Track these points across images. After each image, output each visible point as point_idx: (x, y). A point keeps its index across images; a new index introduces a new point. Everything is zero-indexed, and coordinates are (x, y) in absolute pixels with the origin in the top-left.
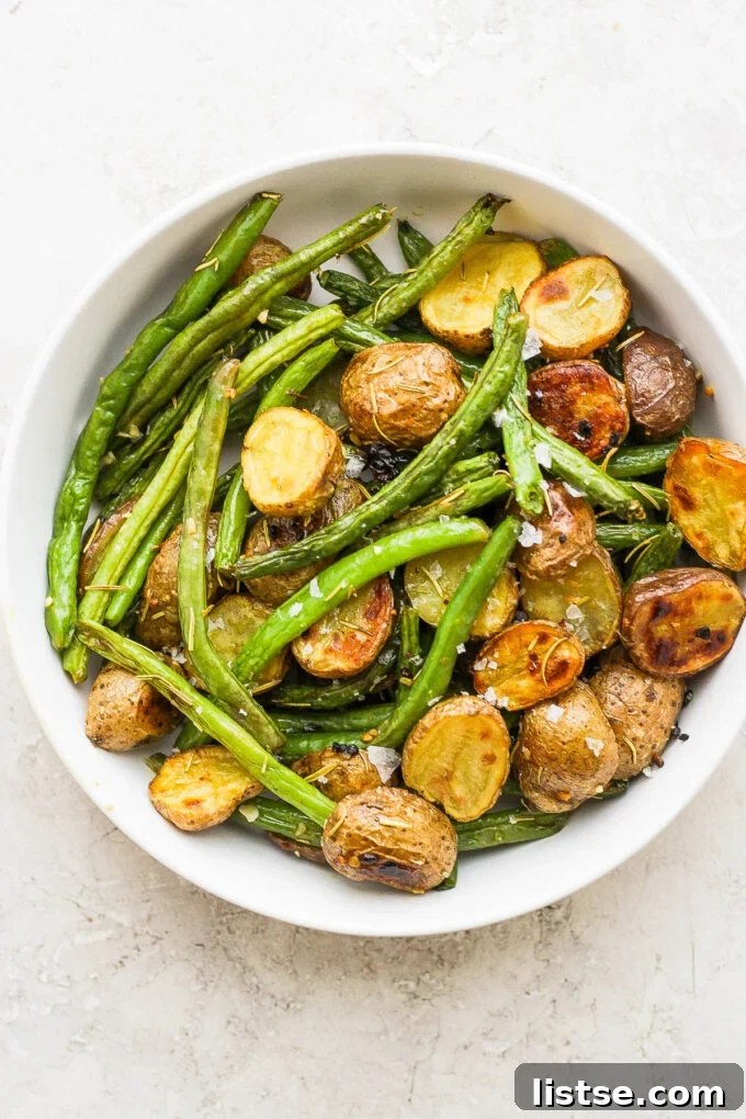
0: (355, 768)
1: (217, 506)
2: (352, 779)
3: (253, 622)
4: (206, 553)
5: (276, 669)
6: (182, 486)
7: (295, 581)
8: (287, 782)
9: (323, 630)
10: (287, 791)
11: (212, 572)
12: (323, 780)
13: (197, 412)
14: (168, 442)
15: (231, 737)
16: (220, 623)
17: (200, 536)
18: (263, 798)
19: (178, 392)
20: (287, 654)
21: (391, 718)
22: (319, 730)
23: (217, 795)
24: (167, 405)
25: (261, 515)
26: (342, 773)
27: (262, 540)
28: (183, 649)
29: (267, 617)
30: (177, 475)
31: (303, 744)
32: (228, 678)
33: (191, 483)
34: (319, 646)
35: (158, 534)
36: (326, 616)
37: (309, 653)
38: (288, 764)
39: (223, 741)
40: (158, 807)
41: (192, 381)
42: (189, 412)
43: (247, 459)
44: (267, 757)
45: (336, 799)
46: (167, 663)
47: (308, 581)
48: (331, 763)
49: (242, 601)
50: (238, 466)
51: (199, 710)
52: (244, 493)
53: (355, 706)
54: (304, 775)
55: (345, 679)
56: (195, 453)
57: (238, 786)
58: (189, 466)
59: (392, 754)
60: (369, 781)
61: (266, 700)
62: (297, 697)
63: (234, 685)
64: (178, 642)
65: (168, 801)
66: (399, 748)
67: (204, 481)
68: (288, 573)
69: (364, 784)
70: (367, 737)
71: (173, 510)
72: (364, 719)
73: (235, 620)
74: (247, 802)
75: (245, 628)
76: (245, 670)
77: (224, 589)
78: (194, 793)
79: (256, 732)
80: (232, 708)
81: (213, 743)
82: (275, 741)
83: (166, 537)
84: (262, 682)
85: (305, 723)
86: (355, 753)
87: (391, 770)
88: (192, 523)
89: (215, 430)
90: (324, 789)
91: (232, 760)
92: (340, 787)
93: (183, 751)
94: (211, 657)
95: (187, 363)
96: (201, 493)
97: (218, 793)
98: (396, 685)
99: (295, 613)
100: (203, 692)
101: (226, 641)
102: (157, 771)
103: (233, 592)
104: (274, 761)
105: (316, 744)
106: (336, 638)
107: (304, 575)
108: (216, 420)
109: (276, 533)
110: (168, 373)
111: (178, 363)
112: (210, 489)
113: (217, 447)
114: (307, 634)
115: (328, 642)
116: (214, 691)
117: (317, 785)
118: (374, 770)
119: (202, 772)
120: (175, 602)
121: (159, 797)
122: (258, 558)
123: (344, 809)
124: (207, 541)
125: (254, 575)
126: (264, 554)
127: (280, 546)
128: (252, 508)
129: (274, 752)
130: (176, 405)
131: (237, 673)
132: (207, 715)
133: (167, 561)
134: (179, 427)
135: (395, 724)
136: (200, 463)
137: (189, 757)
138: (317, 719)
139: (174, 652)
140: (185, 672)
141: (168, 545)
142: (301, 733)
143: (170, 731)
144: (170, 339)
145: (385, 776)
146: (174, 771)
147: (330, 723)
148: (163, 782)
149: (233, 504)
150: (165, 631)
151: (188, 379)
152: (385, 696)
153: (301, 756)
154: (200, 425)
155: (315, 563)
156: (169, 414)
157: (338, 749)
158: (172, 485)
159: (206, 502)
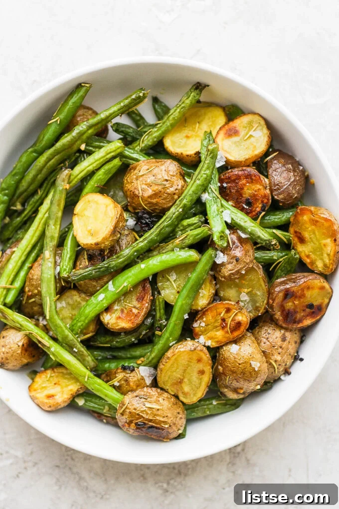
0: (133, 378)
1: (61, 244)
2: (131, 384)
3: (80, 303)
4: (55, 268)
5: (92, 328)
6: (43, 235)
7: (101, 282)
8: (98, 385)
9: (116, 307)
10: (98, 390)
11: (58, 278)
12: (117, 384)
13: (50, 196)
14: (36, 212)
15: (69, 362)
16: (64, 304)
17: (52, 260)
18: (86, 393)
19: (40, 186)
20: (97, 320)
21: (151, 352)
22: (115, 358)
23: (63, 392)
24: (35, 192)
25: (83, 249)
26: (126, 381)
27: (84, 262)
28: (45, 318)
29: (87, 301)
30: (40, 228)
31: (107, 365)
32: (67, 332)
33: (47, 233)
34: (114, 316)
35: (31, 259)
36: (117, 300)
37: (109, 319)
38: (99, 376)
39: (66, 365)
40: (33, 399)
41: (47, 181)
42: (46, 196)
43: (76, 221)
44: (88, 373)
45: (124, 393)
46: (37, 325)
47: (107, 282)
48: (120, 375)
49: (74, 293)
50: (71, 224)
51: (52, 349)
52: (74, 238)
53: (133, 346)
54: (107, 382)
55: (127, 332)
56: (49, 218)
57: (74, 388)
58: (46, 224)
59: (152, 370)
60: (140, 384)
61: (86, 343)
62: (103, 342)
63: (71, 336)
64: (42, 314)
65: (38, 395)
66: (156, 367)
67: (54, 231)
68: (97, 278)
69: (138, 386)
70: (139, 362)
71: (39, 246)
72: (138, 352)
73: (71, 302)
74: (78, 395)
75: (76, 306)
76: (76, 328)
77: (64, 287)
78: (51, 391)
79: (82, 360)
80: (69, 348)
81: (60, 365)
82: (92, 364)
83: (35, 260)
84: (85, 334)
85: (108, 354)
86: (133, 370)
87: (151, 378)
88: (48, 253)
89: (59, 205)
90: (118, 389)
91: (71, 374)
92: (125, 388)
93: (46, 369)
94: (59, 322)
95: (45, 170)
96: (52, 238)
97: (63, 391)
98: (154, 334)
99: (101, 299)
100: (55, 339)
101: (67, 313)
102: (33, 379)
103: (70, 288)
104: (91, 375)
105: (113, 365)
106: (122, 311)
107: (105, 279)
108: (59, 200)
109: (91, 258)
110: (36, 176)
111: (40, 171)
112: (56, 235)
113: (60, 214)
114: (108, 309)
115: (118, 314)
116: (60, 339)
117: (114, 387)
118: (143, 379)
119: (55, 380)
120: (40, 294)
121: (33, 393)
122: (81, 271)
123: (127, 399)
124: (55, 262)
125: (80, 280)
126: (85, 269)
127: (92, 265)
128: (79, 246)
129: (91, 371)
130: (40, 193)
131: (72, 330)
132: (56, 351)
133: (36, 273)
134: (41, 204)
135: (153, 355)
136: (51, 222)
137: (49, 372)
138: (114, 353)
139: (41, 319)
140: (46, 329)
141: (36, 264)
142: (105, 359)
143: (39, 359)
144: (36, 159)
145: (148, 381)
146: (41, 379)
147: (121, 354)
148: (36, 386)
149: (69, 243)
150: (36, 308)
151: (45, 179)
152: (148, 340)
153: (105, 371)
154: (51, 203)
155: (111, 273)
156: (36, 197)
157: (124, 368)
158: (38, 233)
159: (55, 242)
